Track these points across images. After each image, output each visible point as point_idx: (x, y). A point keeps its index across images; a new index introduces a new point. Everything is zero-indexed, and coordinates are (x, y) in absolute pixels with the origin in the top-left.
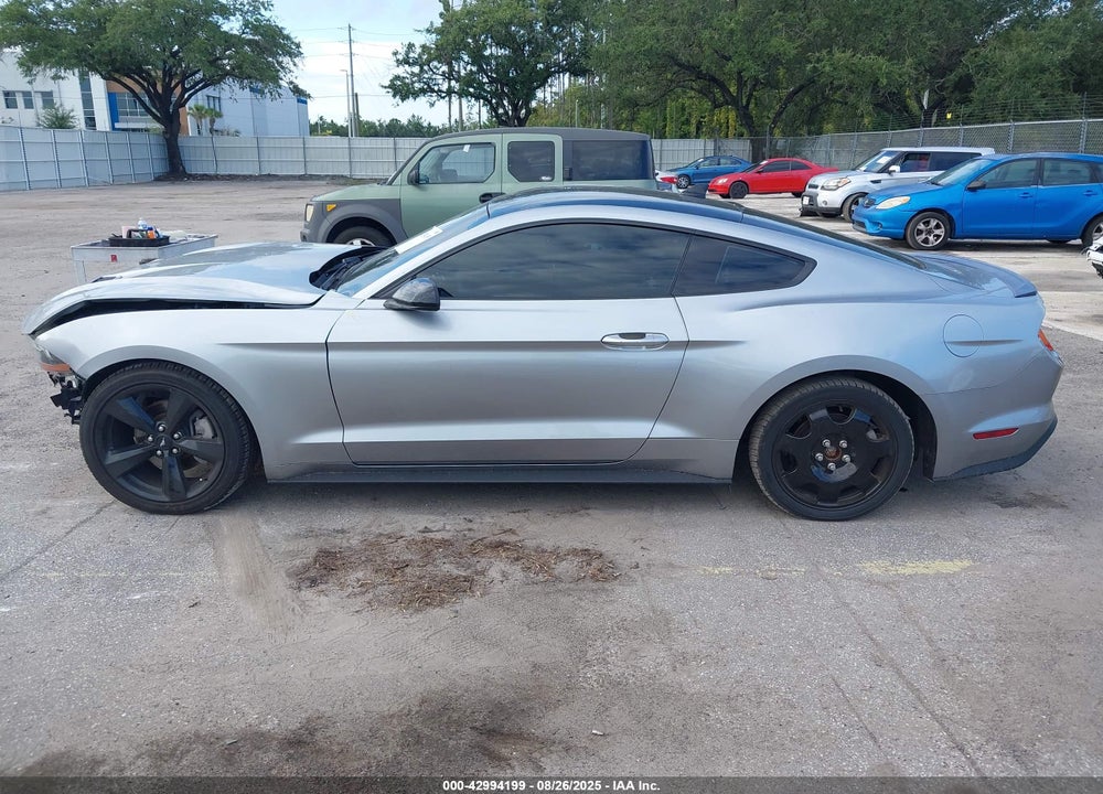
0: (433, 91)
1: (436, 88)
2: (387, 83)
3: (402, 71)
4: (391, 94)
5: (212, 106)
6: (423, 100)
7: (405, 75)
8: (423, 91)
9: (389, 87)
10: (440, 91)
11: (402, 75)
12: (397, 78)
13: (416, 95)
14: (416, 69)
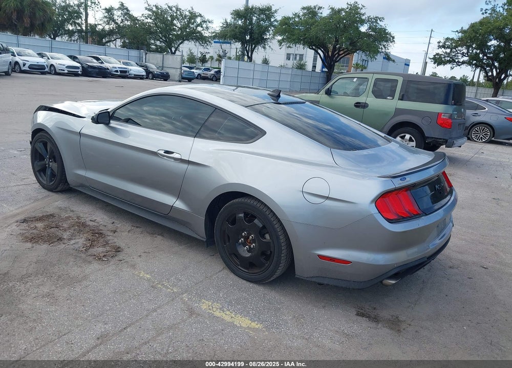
0: (455, 62)
1: (457, 61)
2: (432, 57)
3: (441, 51)
4: (433, 62)
5: (364, 64)
6: (449, 66)
7: (442, 53)
8: (449, 62)
9: (433, 59)
10: (459, 62)
11: (440, 53)
12: (437, 54)
13: (445, 63)
14: (448, 51)
